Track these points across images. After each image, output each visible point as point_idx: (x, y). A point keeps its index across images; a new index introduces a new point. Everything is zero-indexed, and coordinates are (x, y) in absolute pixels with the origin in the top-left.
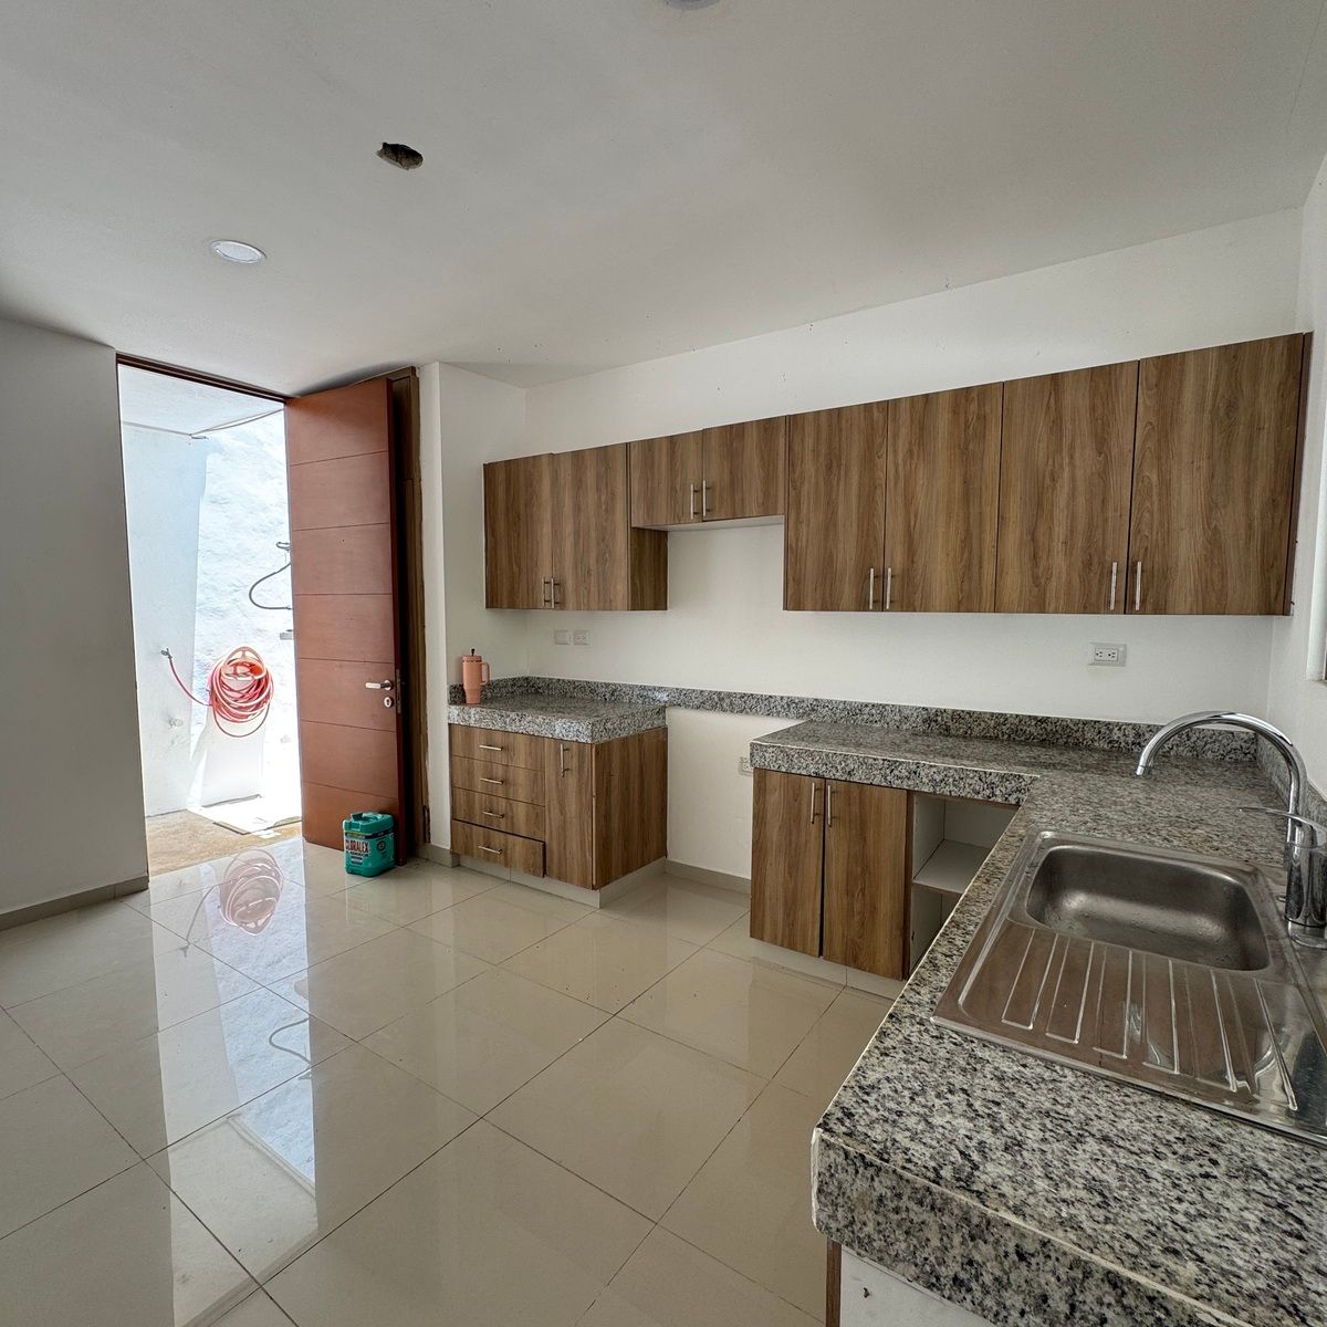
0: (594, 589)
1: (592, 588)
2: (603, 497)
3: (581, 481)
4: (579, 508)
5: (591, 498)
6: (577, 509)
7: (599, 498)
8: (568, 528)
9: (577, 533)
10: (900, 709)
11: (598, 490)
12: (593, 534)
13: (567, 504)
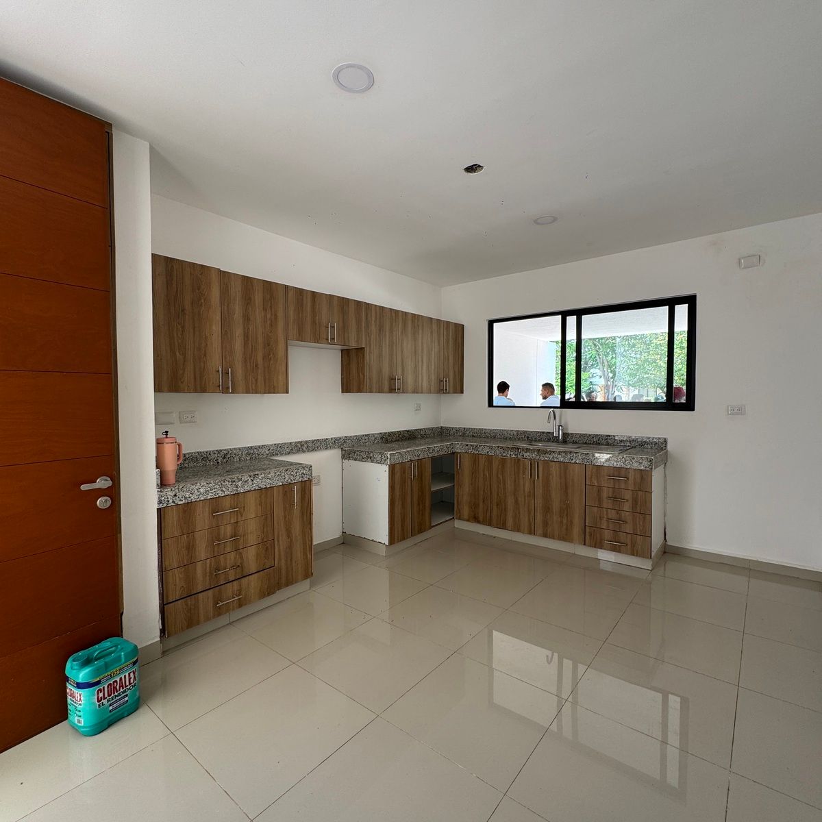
0: (260, 378)
1: (259, 377)
2: (269, 316)
3: (250, 299)
4: (249, 319)
5: (258, 314)
6: (246, 319)
7: (266, 316)
8: (238, 332)
9: (246, 336)
10: (374, 435)
11: (265, 309)
12: (260, 340)
13: (237, 312)
